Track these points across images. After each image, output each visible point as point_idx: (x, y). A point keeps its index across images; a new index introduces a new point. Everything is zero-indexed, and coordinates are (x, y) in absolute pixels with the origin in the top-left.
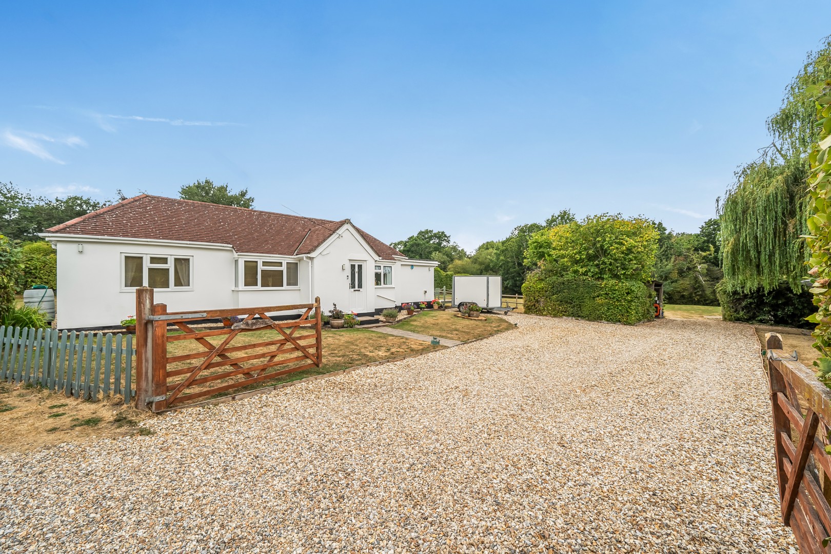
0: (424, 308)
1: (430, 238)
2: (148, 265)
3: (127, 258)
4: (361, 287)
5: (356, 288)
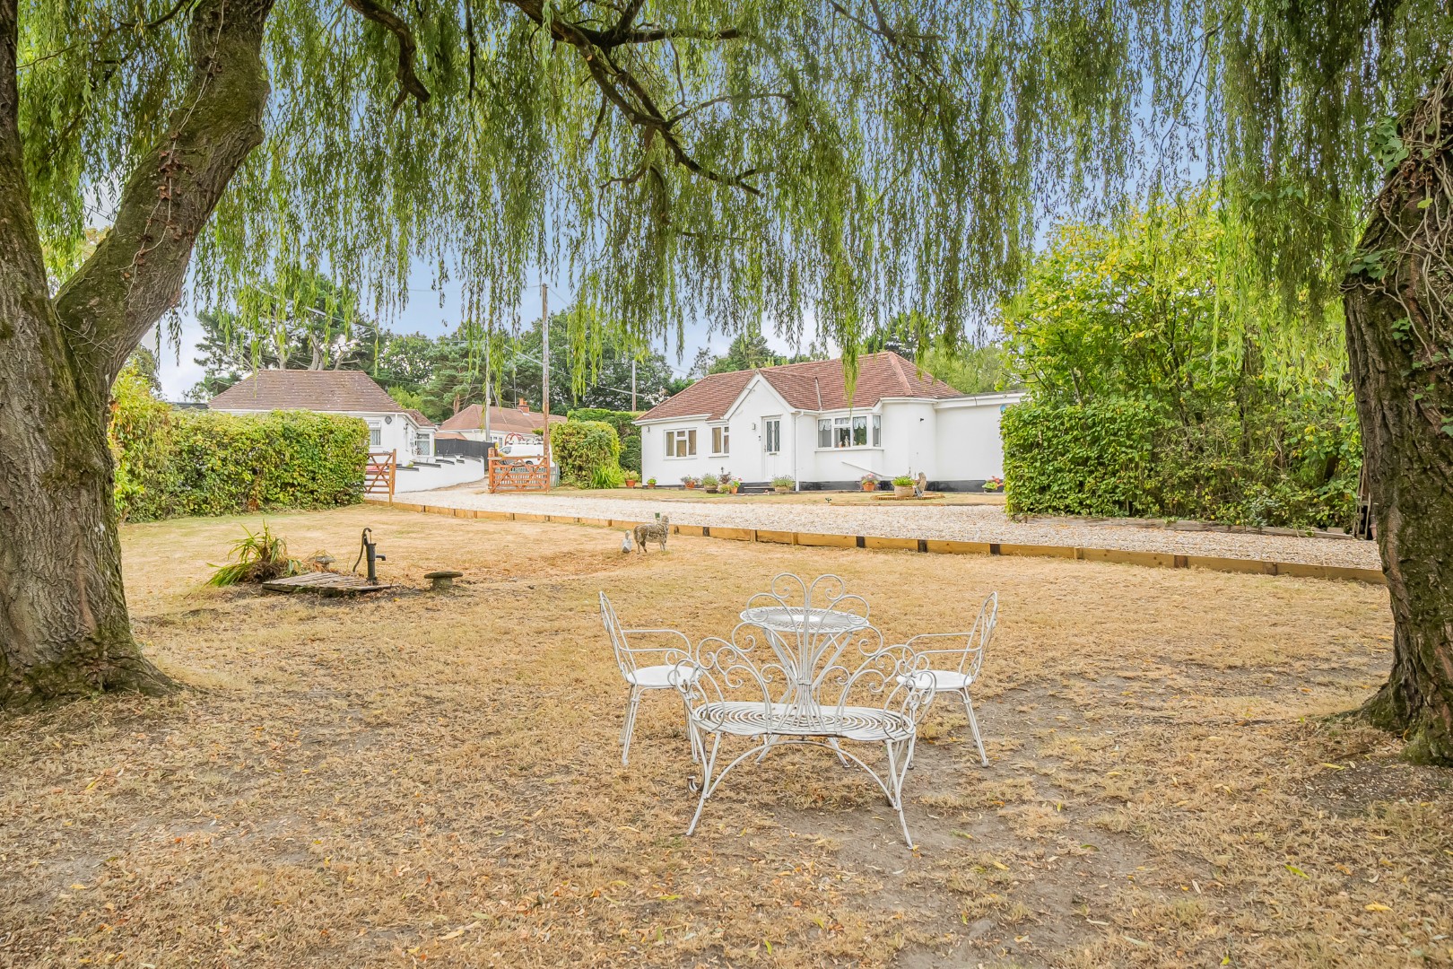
2: (676, 438)
3: (668, 434)
4: (779, 450)
5: (773, 451)
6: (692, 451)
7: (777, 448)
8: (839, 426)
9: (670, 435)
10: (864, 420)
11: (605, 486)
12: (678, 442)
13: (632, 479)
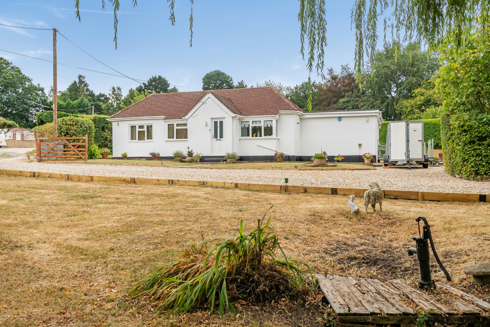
2: (138, 129)
3: (132, 127)
4: (222, 138)
5: (219, 138)
6: (150, 137)
7: (221, 136)
8: (254, 125)
9: (133, 128)
10: (270, 122)
11: (93, 157)
12: (139, 132)
13: (105, 153)
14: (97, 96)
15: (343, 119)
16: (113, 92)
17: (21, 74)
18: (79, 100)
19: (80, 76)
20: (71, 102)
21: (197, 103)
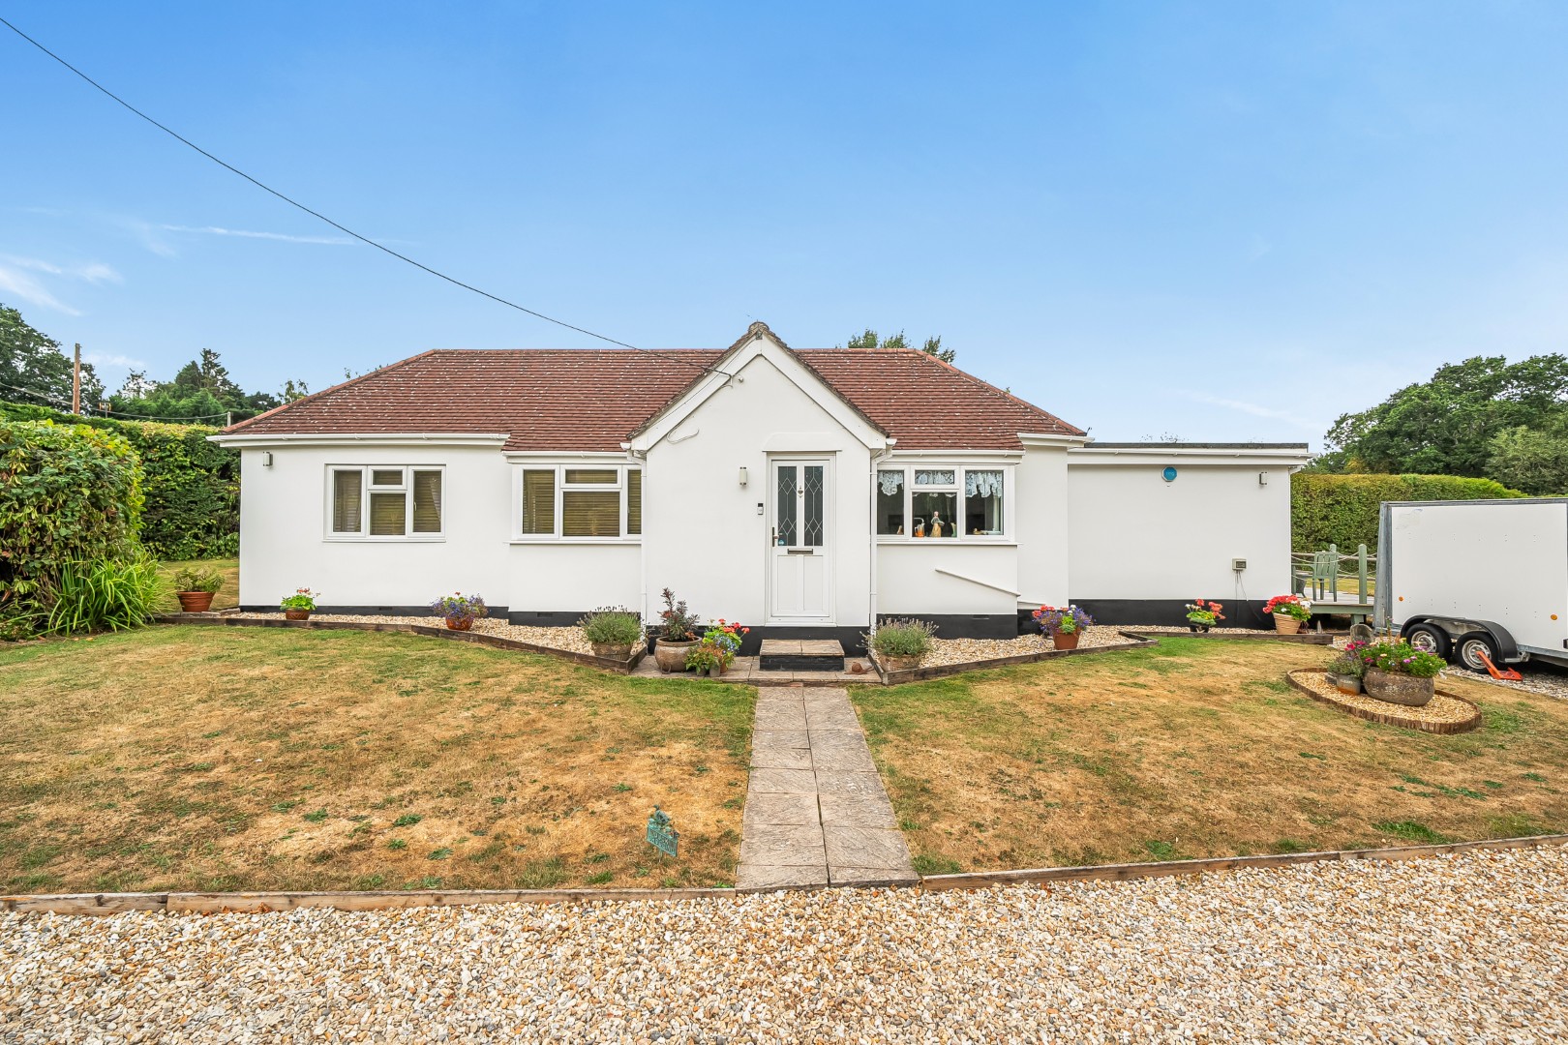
0: (1206, 627)
1: (1493, 385)
2: (368, 486)
3: (340, 475)
4: (819, 542)
5: (800, 544)
6: (428, 519)
7: (814, 537)
8: (925, 486)
9: (345, 481)
10: (991, 479)
11: (114, 622)
12: (376, 498)
13: (197, 589)
14: (252, 397)
15: (1181, 475)
16: (288, 390)
17: (22, 324)
18: (194, 399)
19: (207, 353)
20: (173, 402)
21: (700, 378)
